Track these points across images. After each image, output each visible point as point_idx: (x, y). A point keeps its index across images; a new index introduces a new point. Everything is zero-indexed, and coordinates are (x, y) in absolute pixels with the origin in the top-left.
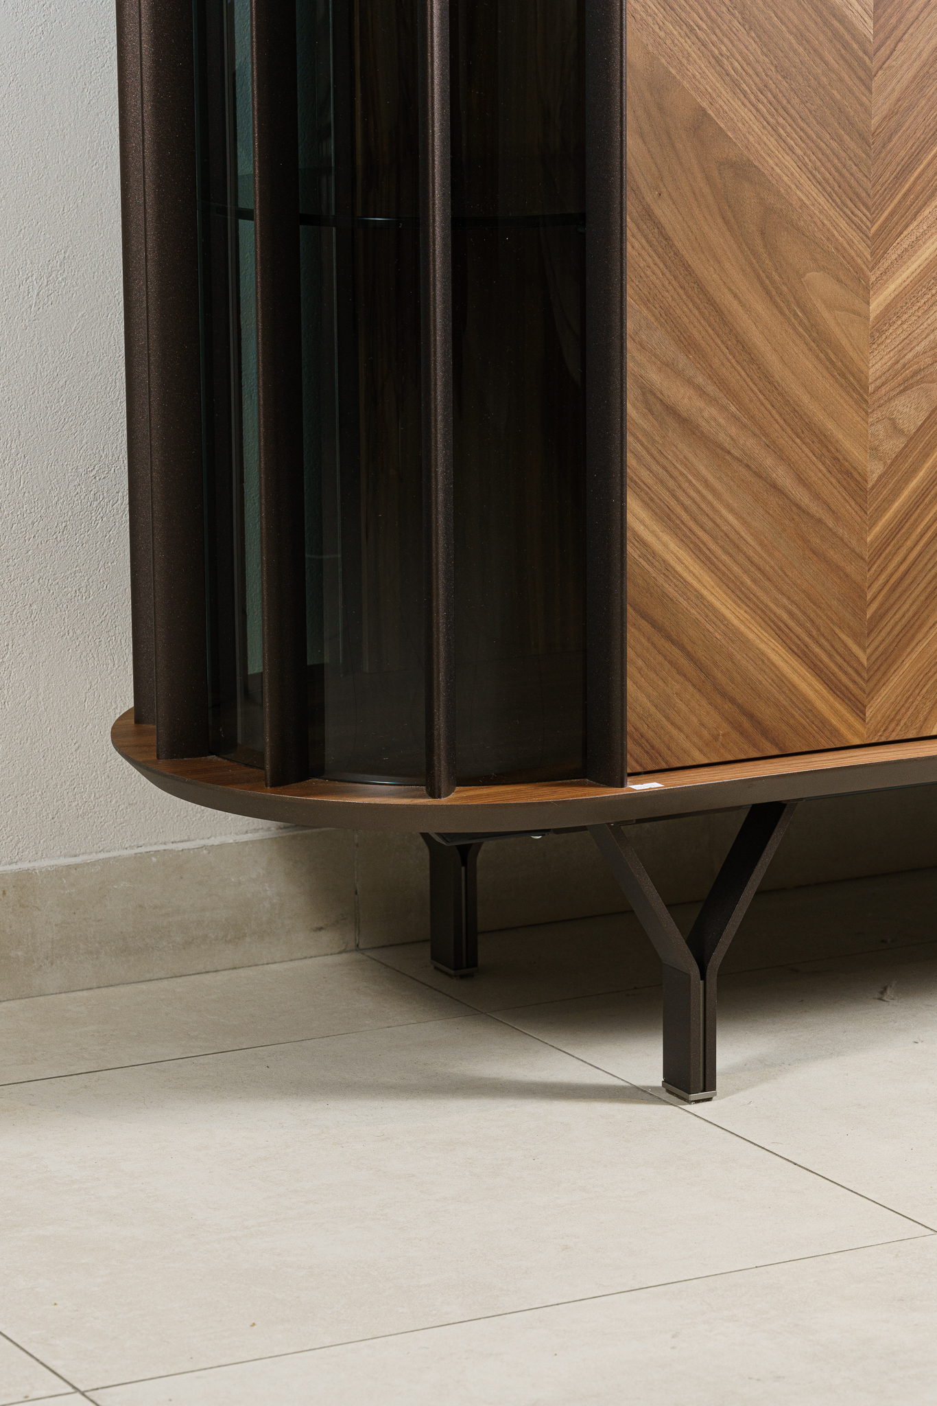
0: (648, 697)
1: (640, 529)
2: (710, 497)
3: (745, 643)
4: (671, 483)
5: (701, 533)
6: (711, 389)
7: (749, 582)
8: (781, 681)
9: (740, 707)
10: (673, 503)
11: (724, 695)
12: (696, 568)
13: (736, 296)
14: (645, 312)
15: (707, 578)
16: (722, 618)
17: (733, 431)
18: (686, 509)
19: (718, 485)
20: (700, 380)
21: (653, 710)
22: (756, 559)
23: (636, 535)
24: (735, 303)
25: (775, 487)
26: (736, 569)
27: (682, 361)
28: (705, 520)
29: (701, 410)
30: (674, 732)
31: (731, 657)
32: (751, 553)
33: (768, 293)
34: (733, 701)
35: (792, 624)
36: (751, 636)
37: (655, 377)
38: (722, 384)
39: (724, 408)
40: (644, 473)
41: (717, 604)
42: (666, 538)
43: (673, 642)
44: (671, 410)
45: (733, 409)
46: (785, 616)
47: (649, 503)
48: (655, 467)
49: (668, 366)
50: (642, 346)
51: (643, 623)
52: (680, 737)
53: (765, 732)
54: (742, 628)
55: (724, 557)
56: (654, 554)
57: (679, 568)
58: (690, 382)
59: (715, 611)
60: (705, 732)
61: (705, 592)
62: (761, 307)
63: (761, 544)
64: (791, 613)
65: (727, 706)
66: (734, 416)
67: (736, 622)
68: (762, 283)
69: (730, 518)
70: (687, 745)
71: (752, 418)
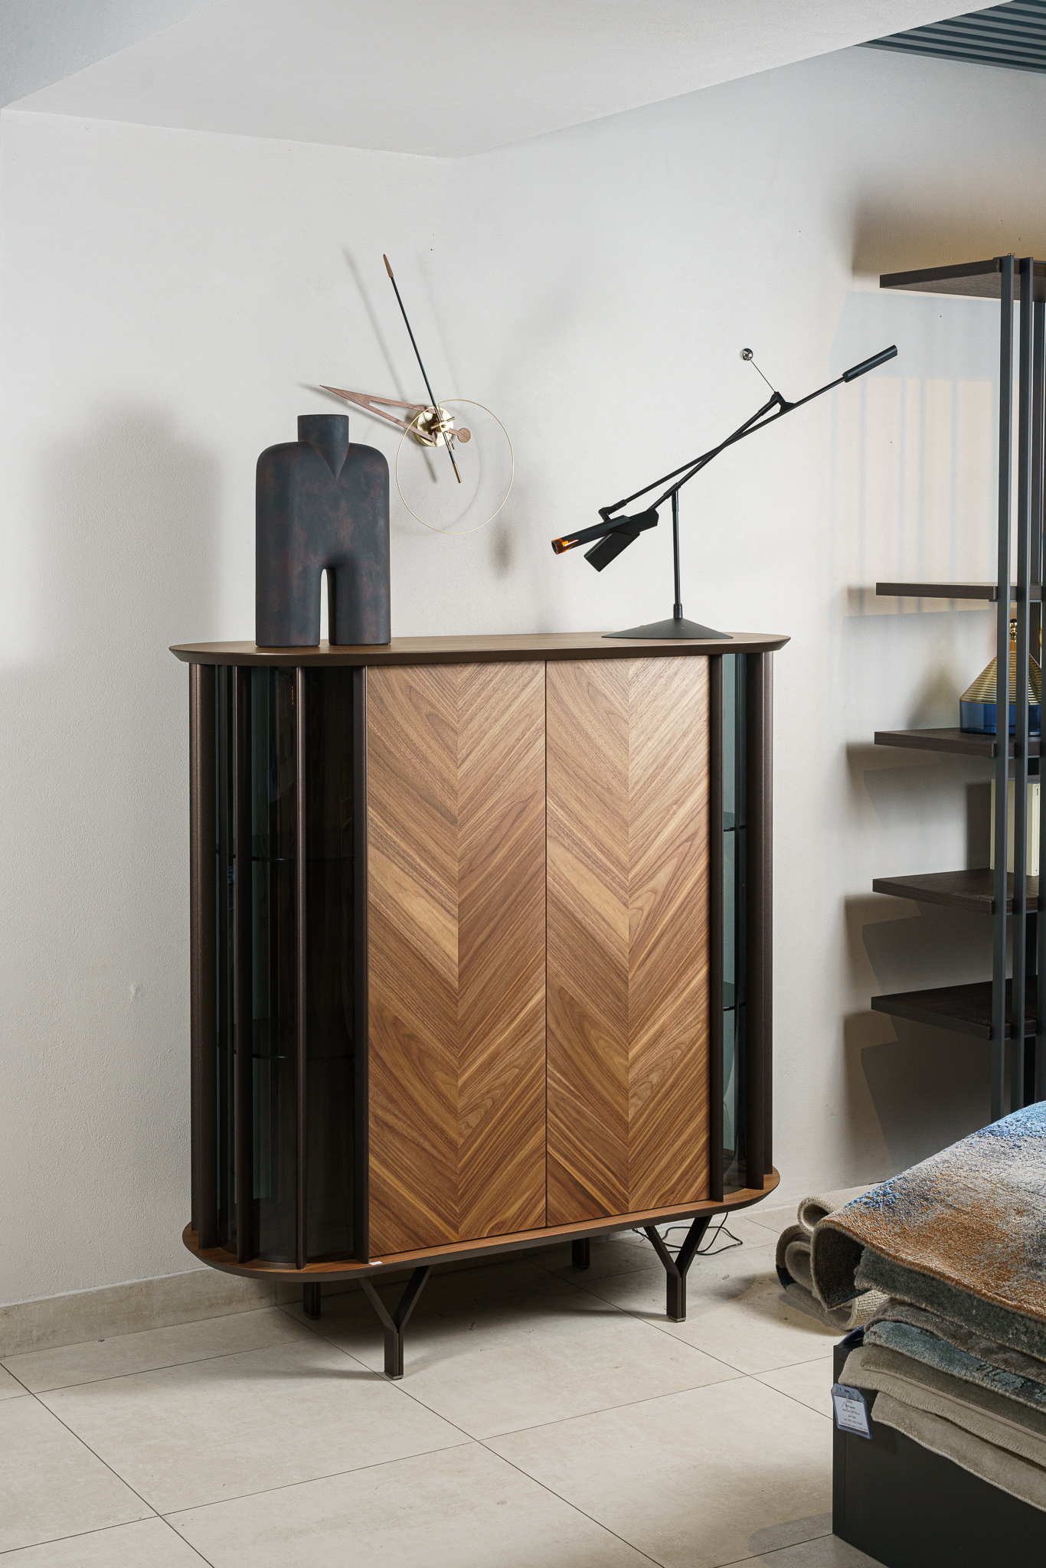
0: (377, 1228)
1: (374, 1167)
2: (400, 1154)
3: (414, 1207)
4: (386, 1150)
5: (397, 1168)
6: (400, 1115)
7: (415, 1185)
8: (427, 1220)
9: (412, 1231)
10: (386, 1157)
11: (406, 1226)
12: (395, 1180)
13: (409, 1082)
14: (376, 1089)
15: (399, 1184)
16: (405, 1198)
17: (409, 1130)
18: (391, 1159)
19: (403, 1150)
20: (396, 1112)
21: (379, 1233)
22: (417, 1176)
23: (373, 1169)
24: (409, 1085)
25: (424, 1149)
26: (410, 1180)
27: (390, 1106)
28: (398, 1162)
29: (397, 1123)
30: (387, 1240)
31: (408, 1213)
32: (415, 1173)
33: (421, 1080)
34: (409, 1229)
35: (431, 1199)
36: (416, 1204)
37: (379, 1112)
38: (404, 1113)
39: (405, 1122)
40: (376, 1147)
41: (403, 1193)
42: (384, 1170)
43: (387, 1208)
44: (386, 1124)
45: (408, 1122)
46: (428, 1196)
47: (377, 1157)
48: (379, 1144)
49: (385, 1108)
50: (375, 1102)
51: (375, 1201)
52: (390, 1243)
53: (421, 1239)
54: (412, 1201)
55: (406, 1176)
56: (379, 1176)
57: (389, 1181)
58: (393, 1113)
59: (402, 1196)
60: (398, 1240)
61: (398, 1189)
62: (419, 1085)
63: (419, 1170)
64: (430, 1195)
65: (407, 1231)
66: (408, 1125)
67: (409, 1199)
68: (419, 1076)
69: (408, 1162)
70: (392, 1245)
71: (415, 1125)
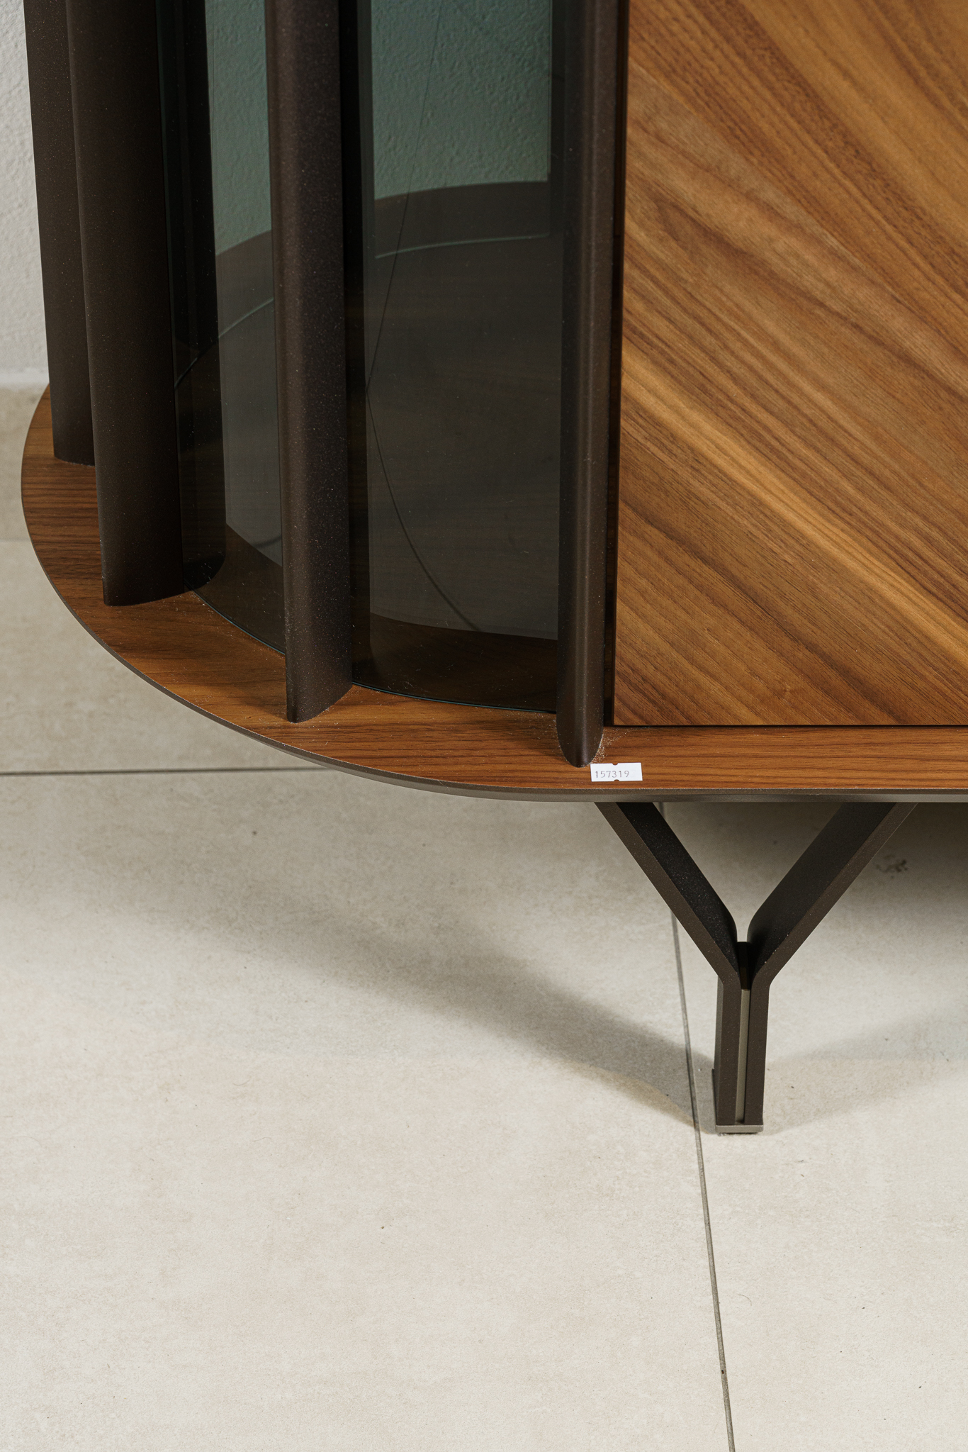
0: (658, 630)
1: (649, 401)
2: (782, 365)
3: (835, 570)
4: (709, 341)
5: (764, 416)
6: (791, 210)
7: (851, 490)
8: (903, 627)
9: (823, 655)
10: (711, 369)
11: (796, 638)
12: (751, 461)
13: (846, 74)
14: (666, 87)
15: (770, 477)
16: (799, 537)
17: (832, 274)
18: (735, 379)
19: (797, 350)
20: (770, 194)
21: (665, 647)
22: (866, 459)
23: (641, 410)
24: (845, 85)
25: (907, 360)
26: (827, 470)
27: (736, 165)
28: (772, 396)
29: (771, 240)
30: (704, 680)
31: (812, 590)
32: (856, 450)
33: (911, 72)
34: (812, 647)
35: (928, 553)
36: (851, 564)
37: (684, 186)
38: (812, 203)
39: (815, 240)
40: (661, 326)
41: (791, 516)
42: (696, 417)
43: (705, 560)
44: (716, 238)
45: (832, 242)
46: (917, 543)
47: (666, 363)
48: (676, 313)
49: (708, 171)
50: (660, 139)
51: (650, 530)
52: (715, 688)
53: (871, 695)
54: (835, 551)
55: (804, 451)
56: (674, 438)
57: (721, 461)
58: (750, 197)
59: (785, 525)
60: (760, 686)
61: (767, 498)
62: (896, 94)
63: (877, 438)
64: (928, 540)
65: (802, 654)
66: (833, 252)
67: (823, 542)
68: (899, 57)
69: (819, 397)
70: (728, 699)
71: (870, 258)
